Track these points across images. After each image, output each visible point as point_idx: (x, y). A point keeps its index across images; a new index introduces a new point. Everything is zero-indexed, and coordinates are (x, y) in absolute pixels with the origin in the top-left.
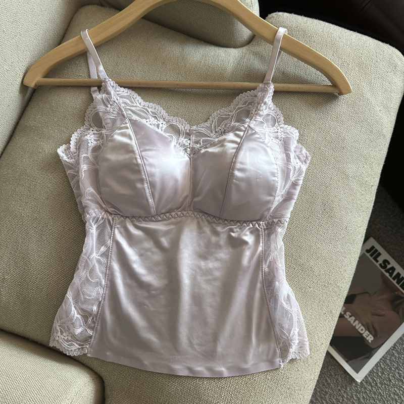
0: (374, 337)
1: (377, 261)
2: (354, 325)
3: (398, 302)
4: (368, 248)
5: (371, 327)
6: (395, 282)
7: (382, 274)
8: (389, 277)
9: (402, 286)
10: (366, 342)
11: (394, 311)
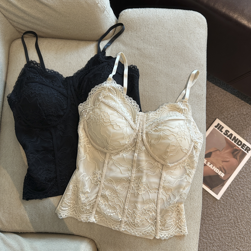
0: (224, 174)
3: (236, 153)
5: (222, 168)
9: (237, 144)
10: (220, 177)
11: (234, 158)
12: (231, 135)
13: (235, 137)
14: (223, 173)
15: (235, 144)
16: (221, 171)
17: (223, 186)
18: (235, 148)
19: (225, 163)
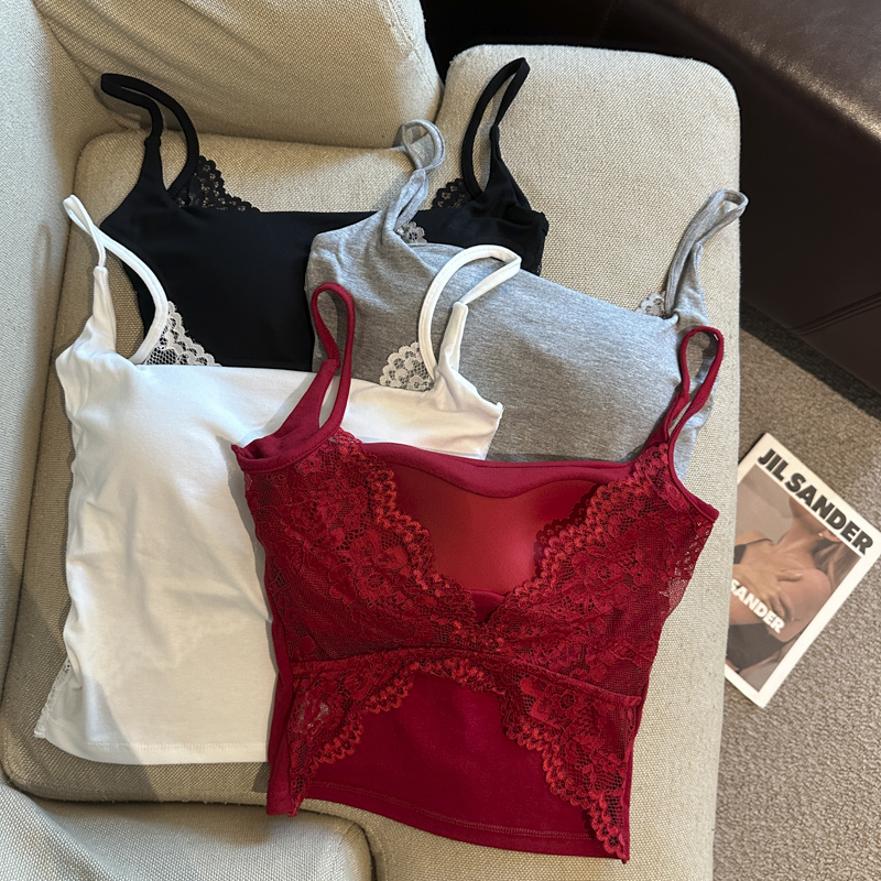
0: (784, 620)
1: (781, 478)
2: (746, 602)
3: (825, 551)
4: (763, 456)
5: (778, 603)
6: (816, 514)
7: (793, 502)
8: (806, 507)
10: (771, 633)
19: (789, 584)
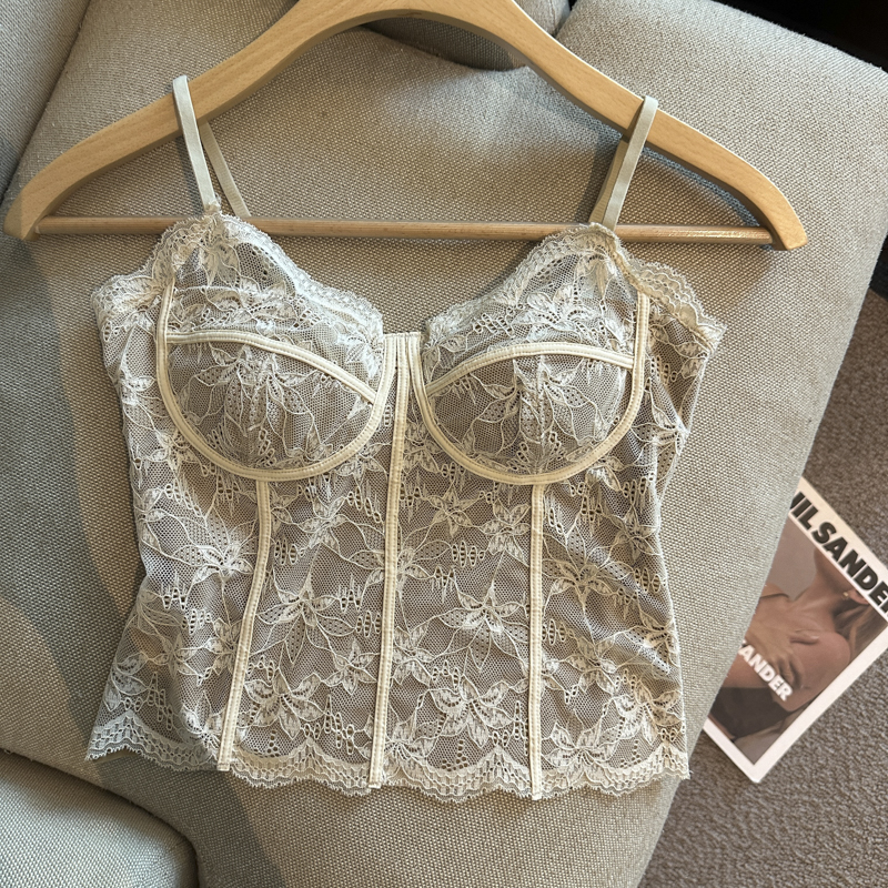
1: (808, 527)
5: (789, 667)
8: (833, 561)
9: (859, 581)
10: (775, 700)
11: (839, 633)
12: (842, 543)
13: (854, 554)
14: (786, 686)
15: (851, 580)
16: (783, 677)
17: (780, 731)
18: (846, 594)
19: (803, 647)
